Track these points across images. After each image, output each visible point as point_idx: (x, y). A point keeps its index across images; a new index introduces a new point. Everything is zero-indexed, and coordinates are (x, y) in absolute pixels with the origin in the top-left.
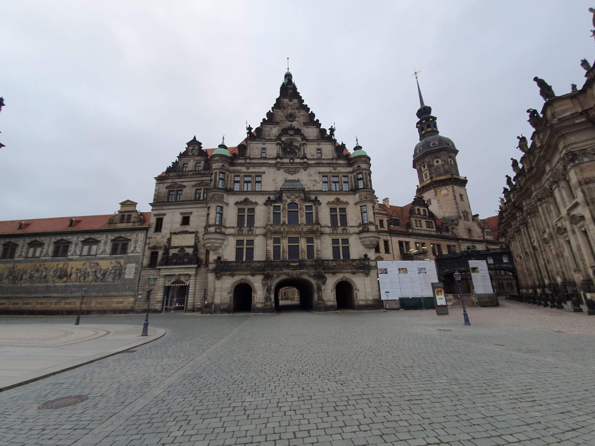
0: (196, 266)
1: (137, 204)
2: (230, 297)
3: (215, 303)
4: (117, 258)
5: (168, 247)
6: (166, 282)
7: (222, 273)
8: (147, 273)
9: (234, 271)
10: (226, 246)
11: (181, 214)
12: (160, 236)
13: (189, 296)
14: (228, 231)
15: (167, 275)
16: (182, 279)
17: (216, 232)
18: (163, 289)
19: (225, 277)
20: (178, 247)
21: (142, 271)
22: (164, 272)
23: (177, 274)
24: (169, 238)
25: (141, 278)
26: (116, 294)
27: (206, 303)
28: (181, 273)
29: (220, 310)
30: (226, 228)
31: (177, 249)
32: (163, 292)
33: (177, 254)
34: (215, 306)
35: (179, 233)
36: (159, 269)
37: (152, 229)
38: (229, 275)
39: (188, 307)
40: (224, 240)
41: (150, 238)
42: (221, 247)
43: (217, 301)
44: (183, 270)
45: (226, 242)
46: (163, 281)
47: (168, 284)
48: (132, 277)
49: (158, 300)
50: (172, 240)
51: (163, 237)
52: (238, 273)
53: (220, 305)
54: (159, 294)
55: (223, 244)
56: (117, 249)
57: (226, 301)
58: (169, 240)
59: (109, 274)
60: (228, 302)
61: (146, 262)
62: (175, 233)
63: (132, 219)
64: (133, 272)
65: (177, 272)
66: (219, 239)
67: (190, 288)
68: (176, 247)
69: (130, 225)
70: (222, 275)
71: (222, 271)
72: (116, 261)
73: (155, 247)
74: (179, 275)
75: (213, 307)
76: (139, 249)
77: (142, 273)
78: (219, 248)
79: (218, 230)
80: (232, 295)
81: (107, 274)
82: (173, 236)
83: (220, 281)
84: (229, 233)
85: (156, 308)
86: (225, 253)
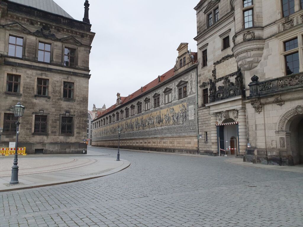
0: (240, 97)
1: (187, 44)
2: (282, 138)
3: (258, 147)
4: (182, 102)
5: (213, 80)
6: (218, 121)
7: (263, 101)
8: (203, 113)
9: (281, 95)
10: (266, 58)
11: (220, 36)
12: (207, 71)
13: (240, 137)
14: (266, 33)
15: (217, 113)
16: (231, 116)
17: (245, 40)
18: (216, 129)
19: (268, 107)
20: (223, 78)
21: (199, 112)
22: (214, 110)
23: (224, 110)
24: (214, 70)
25: (199, 118)
26: (186, 134)
27: (249, 146)
28: (228, 109)
29: (267, 159)
30: (262, 28)
31: (223, 81)
32: (216, 132)
33: (223, 87)
34: (258, 151)
35: (221, 60)
36: (209, 107)
37: (200, 66)
38: (273, 102)
39: (240, 151)
40: (262, 49)
41: (200, 75)
42: (258, 62)
43: (261, 144)
44: (229, 105)
45: (265, 51)
46: (215, 121)
47: (220, 123)
48: (193, 118)
49: (213, 141)
50: (217, 71)
51: (209, 72)
52: (288, 97)
53: (266, 150)
54: (212, 135)
55: (261, 55)
56: (181, 93)
57: (274, 146)
58: (214, 72)
59: (180, 117)
60: (279, 146)
61: (200, 101)
62: (218, 62)
63: (187, 61)
64: (193, 114)
65: (223, 108)
66: (252, 50)
67: (239, 127)
68: (220, 79)
69: (186, 67)
70: (264, 104)
71: (259, 98)
72: (182, 105)
73: (204, 85)
74: (228, 111)
75: (256, 153)
76: (194, 90)
77: (199, 114)
78: (255, 64)
79: (249, 37)
80: (283, 135)
81: (179, 117)
82: (217, 66)
83: (262, 113)
84: (269, 35)
85: (212, 150)
86: (266, 70)
